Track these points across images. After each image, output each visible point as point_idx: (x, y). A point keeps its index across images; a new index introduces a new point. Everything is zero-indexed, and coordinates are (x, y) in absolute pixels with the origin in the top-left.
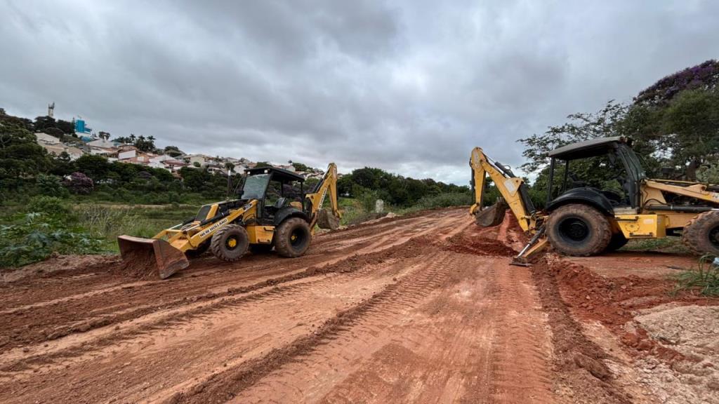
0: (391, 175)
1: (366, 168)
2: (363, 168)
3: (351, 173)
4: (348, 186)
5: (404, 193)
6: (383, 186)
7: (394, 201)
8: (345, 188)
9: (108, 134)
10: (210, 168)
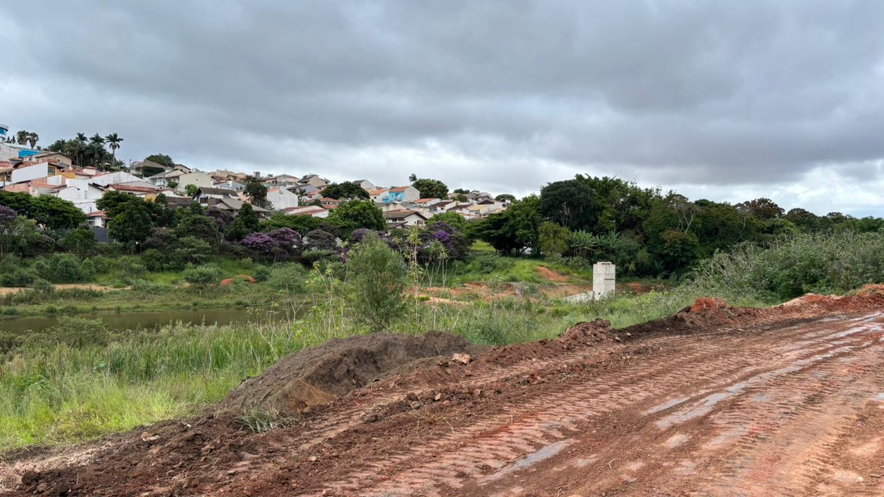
0: (649, 192)
1: (580, 177)
2: (572, 177)
3: (538, 194)
4: (527, 227)
5: (684, 242)
6: (628, 224)
7: (658, 265)
8: (520, 232)
9: (34, 135)
10: (203, 196)
